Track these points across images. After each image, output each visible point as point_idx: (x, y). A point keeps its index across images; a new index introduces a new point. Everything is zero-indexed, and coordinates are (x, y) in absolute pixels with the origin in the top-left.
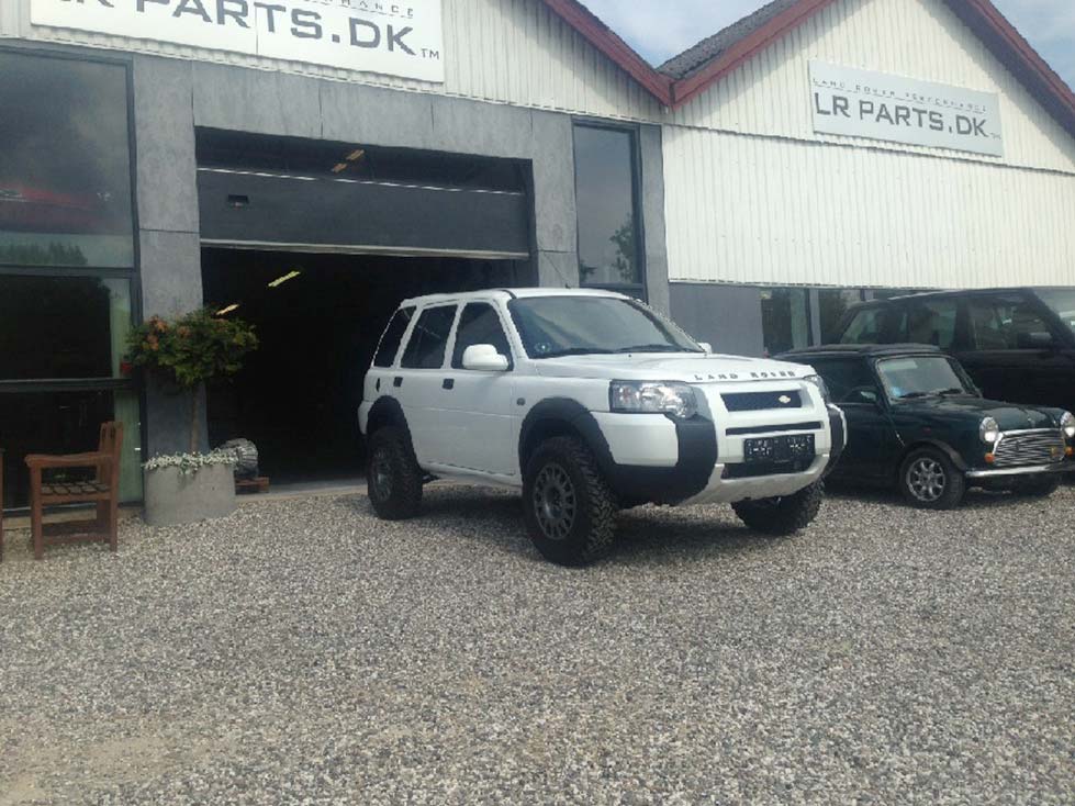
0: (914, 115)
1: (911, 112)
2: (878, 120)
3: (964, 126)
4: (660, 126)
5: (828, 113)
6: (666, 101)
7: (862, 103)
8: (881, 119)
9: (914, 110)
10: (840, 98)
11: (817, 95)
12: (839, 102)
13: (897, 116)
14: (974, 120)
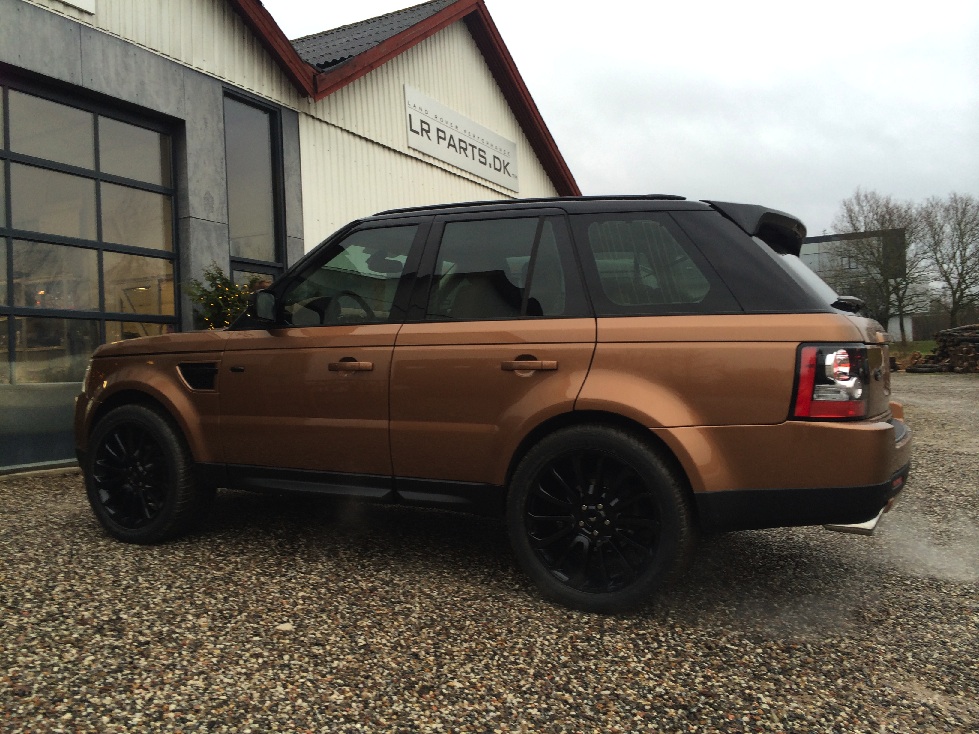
0: (470, 148)
3: (498, 164)
4: (298, 113)
5: (418, 133)
6: (308, 88)
7: (438, 130)
8: (450, 147)
9: (470, 144)
10: (426, 123)
11: (410, 117)
12: (424, 126)
13: (460, 148)
14: (504, 161)
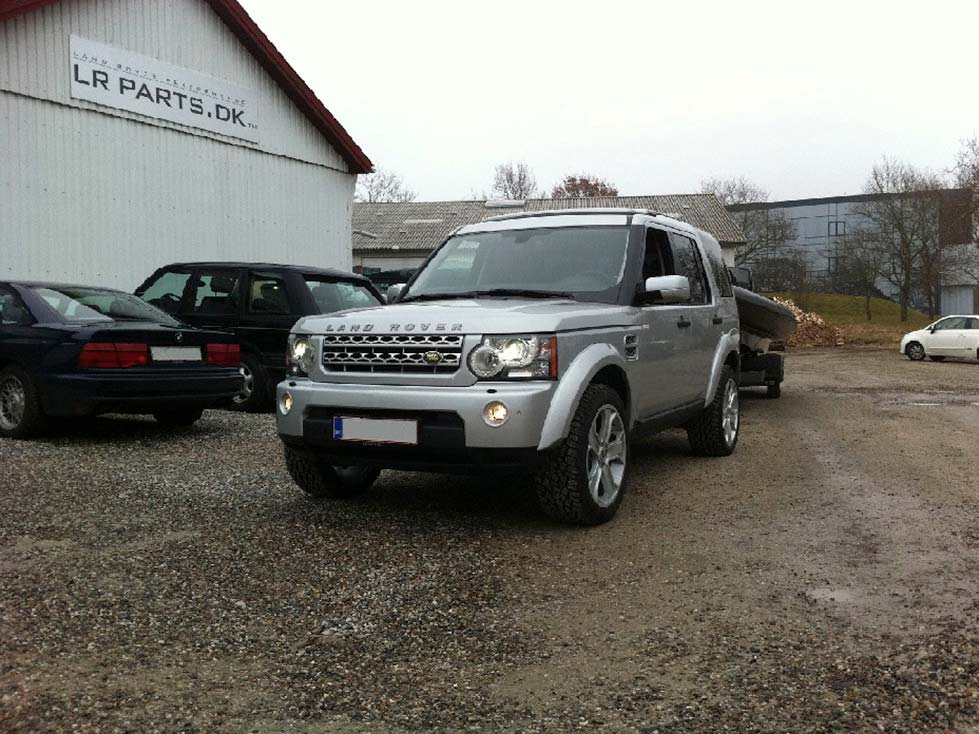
0: (175, 98)
1: (172, 95)
2: (138, 97)
3: (223, 113)
5: (87, 83)
7: (122, 80)
8: (141, 97)
9: (175, 93)
10: (100, 73)
11: (76, 67)
12: (99, 76)
13: (158, 97)
14: (234, 110)
